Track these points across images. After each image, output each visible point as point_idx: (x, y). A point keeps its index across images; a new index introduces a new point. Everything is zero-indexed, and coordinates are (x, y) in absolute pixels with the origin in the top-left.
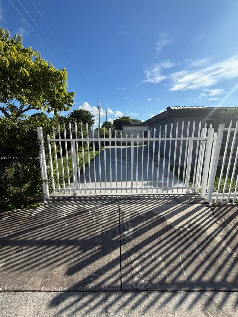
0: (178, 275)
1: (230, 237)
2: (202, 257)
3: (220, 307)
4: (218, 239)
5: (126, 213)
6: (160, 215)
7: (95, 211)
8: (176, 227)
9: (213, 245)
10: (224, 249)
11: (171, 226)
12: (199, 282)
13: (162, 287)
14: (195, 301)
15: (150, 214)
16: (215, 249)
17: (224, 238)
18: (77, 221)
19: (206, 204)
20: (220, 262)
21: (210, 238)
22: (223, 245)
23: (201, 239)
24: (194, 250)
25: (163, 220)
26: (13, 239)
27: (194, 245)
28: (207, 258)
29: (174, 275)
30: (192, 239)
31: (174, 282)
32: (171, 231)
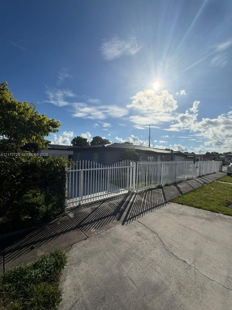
0: (143, 210)
1: (148, 200)
2: (145, 206)
3: (153, 211)
4: (146, 201)
5: (114, 203)
6: (126, 200)
7: (101, 207)
8: (134, 202)
9: (145, 203)
10: (148, 203)
11: (132, 203)
12: (148, 210)
13: (142, 213)
14: (149, 212)
15: (123, 202)
16: (147, 203)
17: (147, 201)
18: (99, 212)
19: (136, 194)
20: (149, 205)
21: (144, 202)
22: (148, 202)
23: (142, 202)
24: (143, 205)
25: (128, 202)
26: (82, 224)
27: (142, 204)
28: (146, 205)
29: (142, 210)
30: (140, 203)
31: (143, 211)
32: (134, 204)
